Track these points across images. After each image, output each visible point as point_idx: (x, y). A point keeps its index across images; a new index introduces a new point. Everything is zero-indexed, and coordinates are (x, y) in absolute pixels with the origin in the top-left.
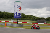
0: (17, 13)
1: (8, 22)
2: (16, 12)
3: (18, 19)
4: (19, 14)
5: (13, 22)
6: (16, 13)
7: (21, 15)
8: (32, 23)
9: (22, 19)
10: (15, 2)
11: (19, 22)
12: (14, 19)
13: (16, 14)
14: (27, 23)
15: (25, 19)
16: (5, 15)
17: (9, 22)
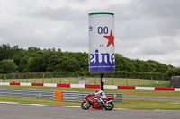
0: (99, 53)
1: (69, 86)
2: (97, 51)
3: (102, 76)
4: (106, 56)
5: (87, 86)
6: (97, 55)
7: (112, 59)
8: (153, 89)
9: (116, 76)
10: (90, 14)
11: (105, 87)
12: (89, 75)
13: (95, 59)
14: (137, 88)
15: (128, 76)
16: (57, 63)
17: (72, 86)
